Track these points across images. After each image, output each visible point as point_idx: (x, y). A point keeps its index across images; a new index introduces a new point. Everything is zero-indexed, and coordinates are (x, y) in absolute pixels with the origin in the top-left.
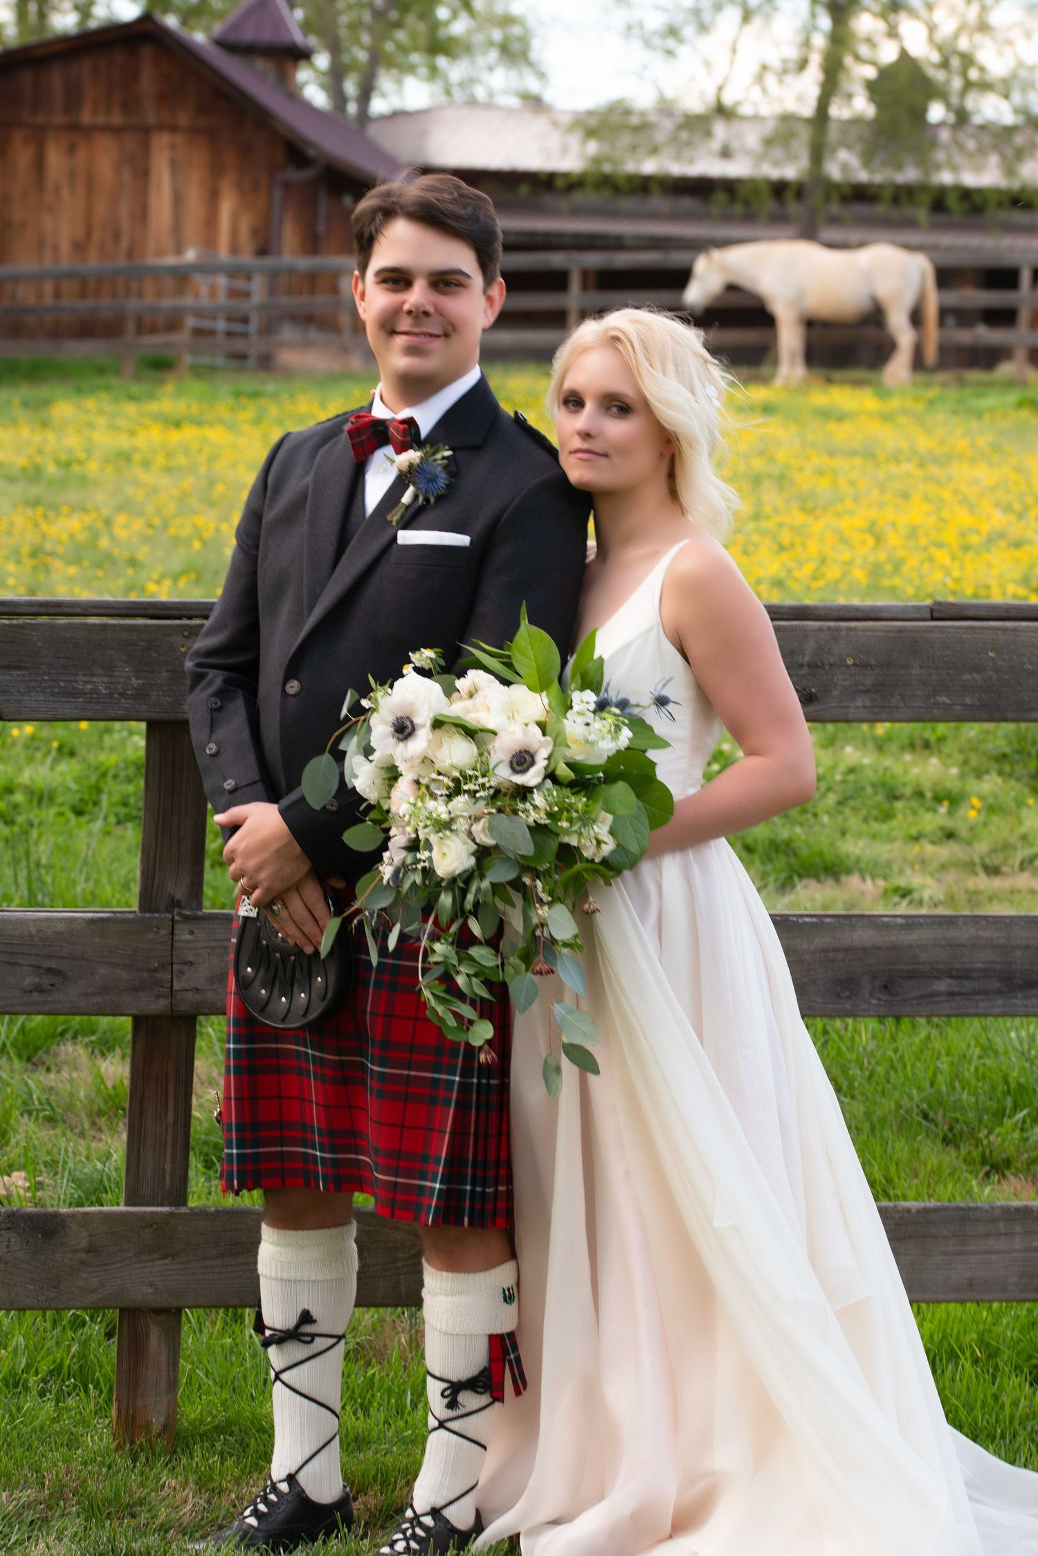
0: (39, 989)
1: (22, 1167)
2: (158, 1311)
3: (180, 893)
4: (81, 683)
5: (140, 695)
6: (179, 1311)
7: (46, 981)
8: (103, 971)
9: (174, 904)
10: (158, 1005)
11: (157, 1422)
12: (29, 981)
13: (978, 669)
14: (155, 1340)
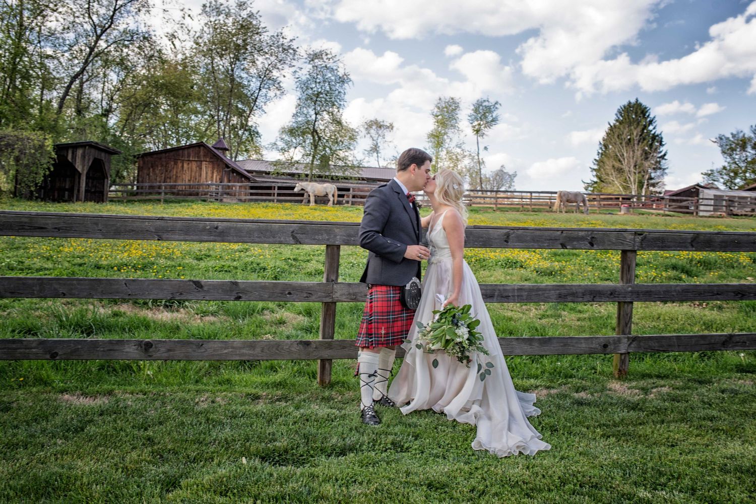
0: (307, 297)
1: (269, 333)
2: (328, 360)
3: (334, 279)
4: (316, 237)
5: (328, 240)
6: (331, 360)
7: (308, 295)
8: (320, 293)
9: (333, 281)
10: (330, 300)
11: (327, 381)
12: (305, 295)
13: (482, 238)
14: (327, 365)
